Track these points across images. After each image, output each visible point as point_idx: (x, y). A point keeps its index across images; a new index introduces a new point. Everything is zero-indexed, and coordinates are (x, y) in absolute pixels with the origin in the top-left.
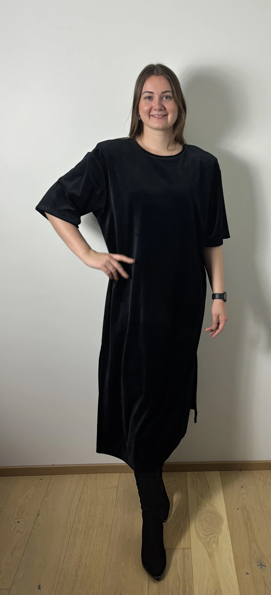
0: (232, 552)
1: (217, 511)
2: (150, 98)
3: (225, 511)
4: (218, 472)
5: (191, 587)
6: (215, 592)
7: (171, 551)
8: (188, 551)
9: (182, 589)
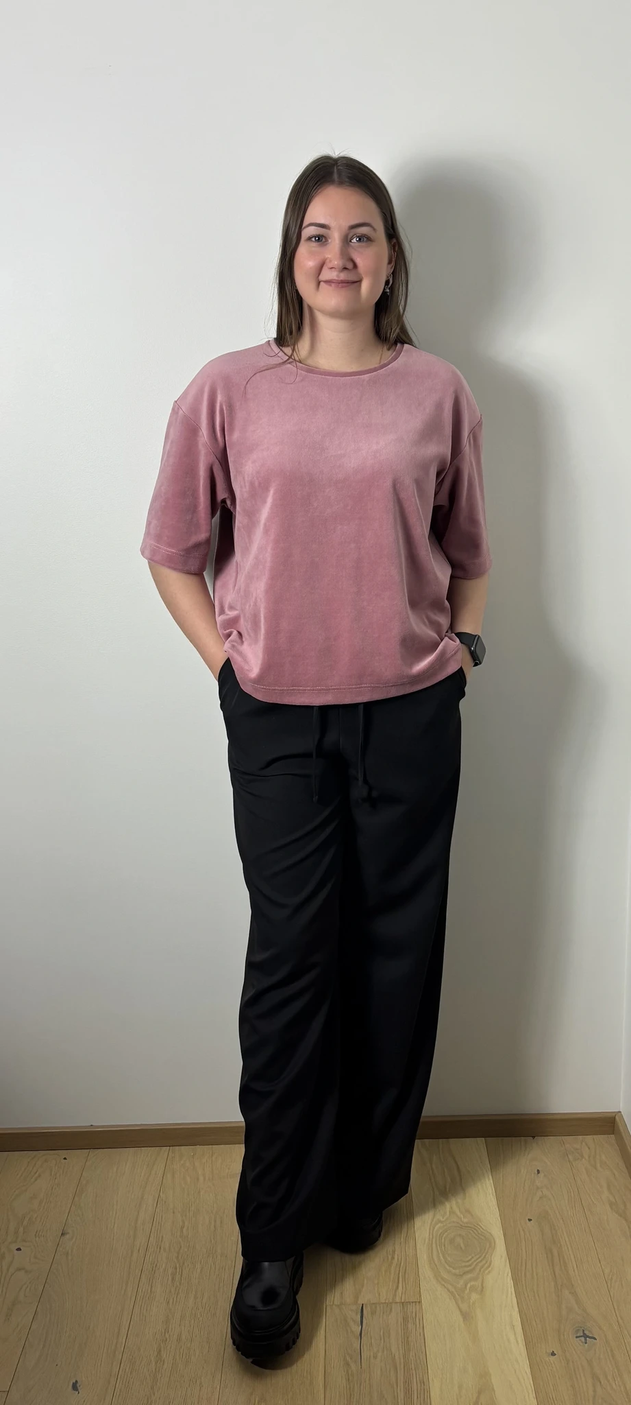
0: (517, 1309)
1: (480, 1225)
2: (320, 239)
3: (500, 1224)
4: (481, 1141)
5: (424, 1382)
6: (479, 1393)
7: (376, 1307)
8: (414, 1308)
9: (402, 1384)
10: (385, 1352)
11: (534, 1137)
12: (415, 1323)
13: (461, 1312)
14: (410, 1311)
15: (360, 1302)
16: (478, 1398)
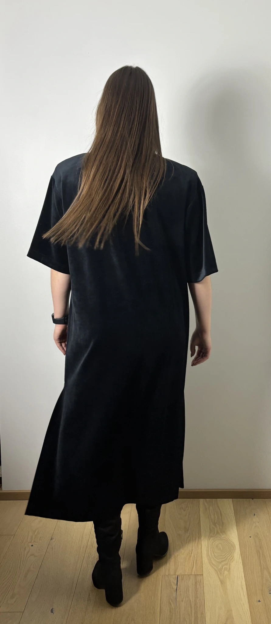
0: (244, 579)
1: (229, 539)
3: (237, 539)
4: (230, 500)
5: (203, 614)
6: (227, 619)
7: (183, 577)
8: (200, 577)
9: (194, 615)
10: (187, 598)
11: (253, 499)
12: (200, 585)
13: (220, 580)
14: (198, 578)
15: (177, 574)
16: (226, 621)
